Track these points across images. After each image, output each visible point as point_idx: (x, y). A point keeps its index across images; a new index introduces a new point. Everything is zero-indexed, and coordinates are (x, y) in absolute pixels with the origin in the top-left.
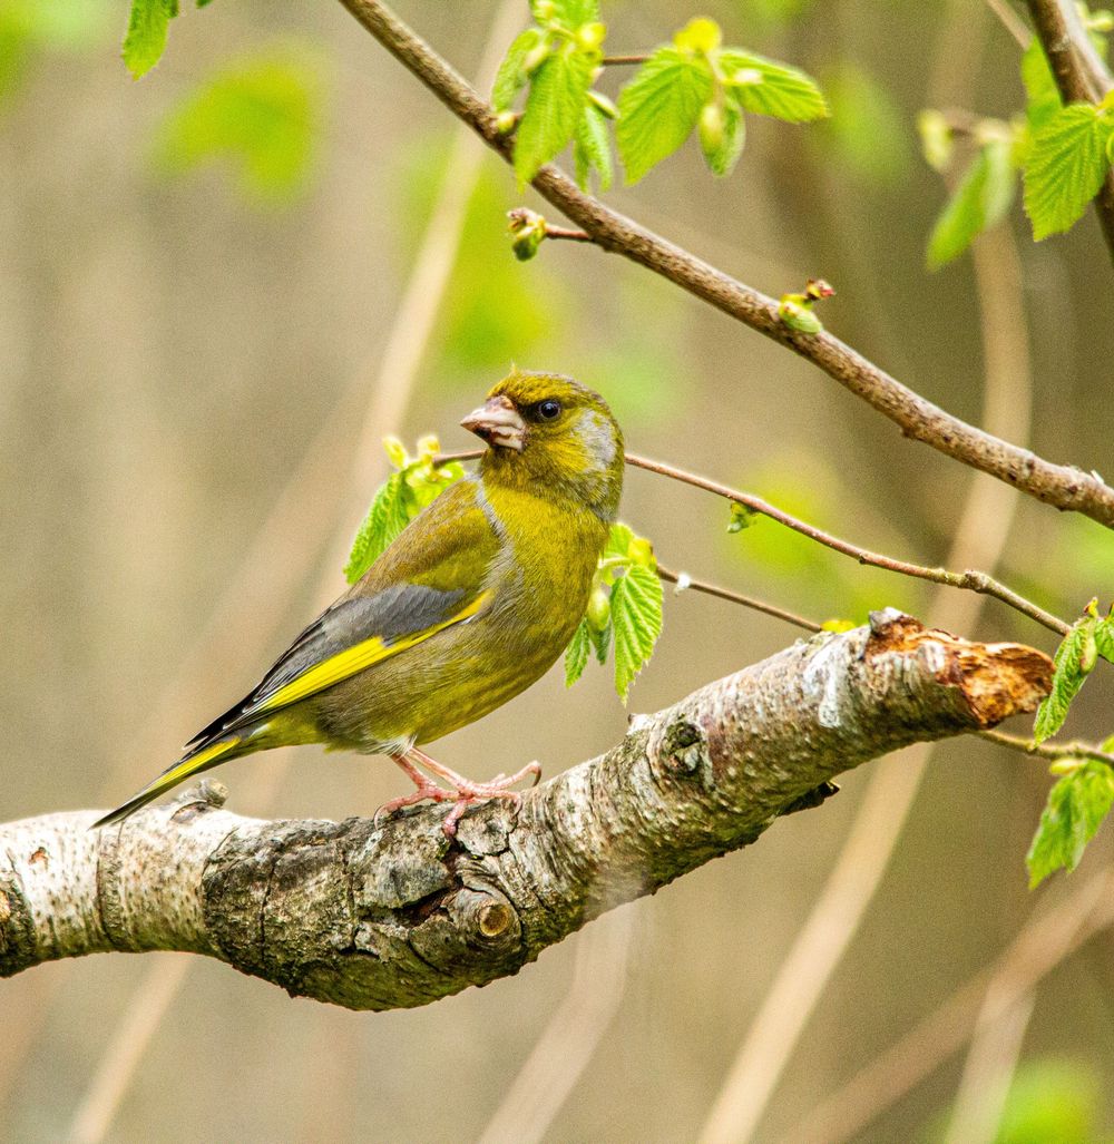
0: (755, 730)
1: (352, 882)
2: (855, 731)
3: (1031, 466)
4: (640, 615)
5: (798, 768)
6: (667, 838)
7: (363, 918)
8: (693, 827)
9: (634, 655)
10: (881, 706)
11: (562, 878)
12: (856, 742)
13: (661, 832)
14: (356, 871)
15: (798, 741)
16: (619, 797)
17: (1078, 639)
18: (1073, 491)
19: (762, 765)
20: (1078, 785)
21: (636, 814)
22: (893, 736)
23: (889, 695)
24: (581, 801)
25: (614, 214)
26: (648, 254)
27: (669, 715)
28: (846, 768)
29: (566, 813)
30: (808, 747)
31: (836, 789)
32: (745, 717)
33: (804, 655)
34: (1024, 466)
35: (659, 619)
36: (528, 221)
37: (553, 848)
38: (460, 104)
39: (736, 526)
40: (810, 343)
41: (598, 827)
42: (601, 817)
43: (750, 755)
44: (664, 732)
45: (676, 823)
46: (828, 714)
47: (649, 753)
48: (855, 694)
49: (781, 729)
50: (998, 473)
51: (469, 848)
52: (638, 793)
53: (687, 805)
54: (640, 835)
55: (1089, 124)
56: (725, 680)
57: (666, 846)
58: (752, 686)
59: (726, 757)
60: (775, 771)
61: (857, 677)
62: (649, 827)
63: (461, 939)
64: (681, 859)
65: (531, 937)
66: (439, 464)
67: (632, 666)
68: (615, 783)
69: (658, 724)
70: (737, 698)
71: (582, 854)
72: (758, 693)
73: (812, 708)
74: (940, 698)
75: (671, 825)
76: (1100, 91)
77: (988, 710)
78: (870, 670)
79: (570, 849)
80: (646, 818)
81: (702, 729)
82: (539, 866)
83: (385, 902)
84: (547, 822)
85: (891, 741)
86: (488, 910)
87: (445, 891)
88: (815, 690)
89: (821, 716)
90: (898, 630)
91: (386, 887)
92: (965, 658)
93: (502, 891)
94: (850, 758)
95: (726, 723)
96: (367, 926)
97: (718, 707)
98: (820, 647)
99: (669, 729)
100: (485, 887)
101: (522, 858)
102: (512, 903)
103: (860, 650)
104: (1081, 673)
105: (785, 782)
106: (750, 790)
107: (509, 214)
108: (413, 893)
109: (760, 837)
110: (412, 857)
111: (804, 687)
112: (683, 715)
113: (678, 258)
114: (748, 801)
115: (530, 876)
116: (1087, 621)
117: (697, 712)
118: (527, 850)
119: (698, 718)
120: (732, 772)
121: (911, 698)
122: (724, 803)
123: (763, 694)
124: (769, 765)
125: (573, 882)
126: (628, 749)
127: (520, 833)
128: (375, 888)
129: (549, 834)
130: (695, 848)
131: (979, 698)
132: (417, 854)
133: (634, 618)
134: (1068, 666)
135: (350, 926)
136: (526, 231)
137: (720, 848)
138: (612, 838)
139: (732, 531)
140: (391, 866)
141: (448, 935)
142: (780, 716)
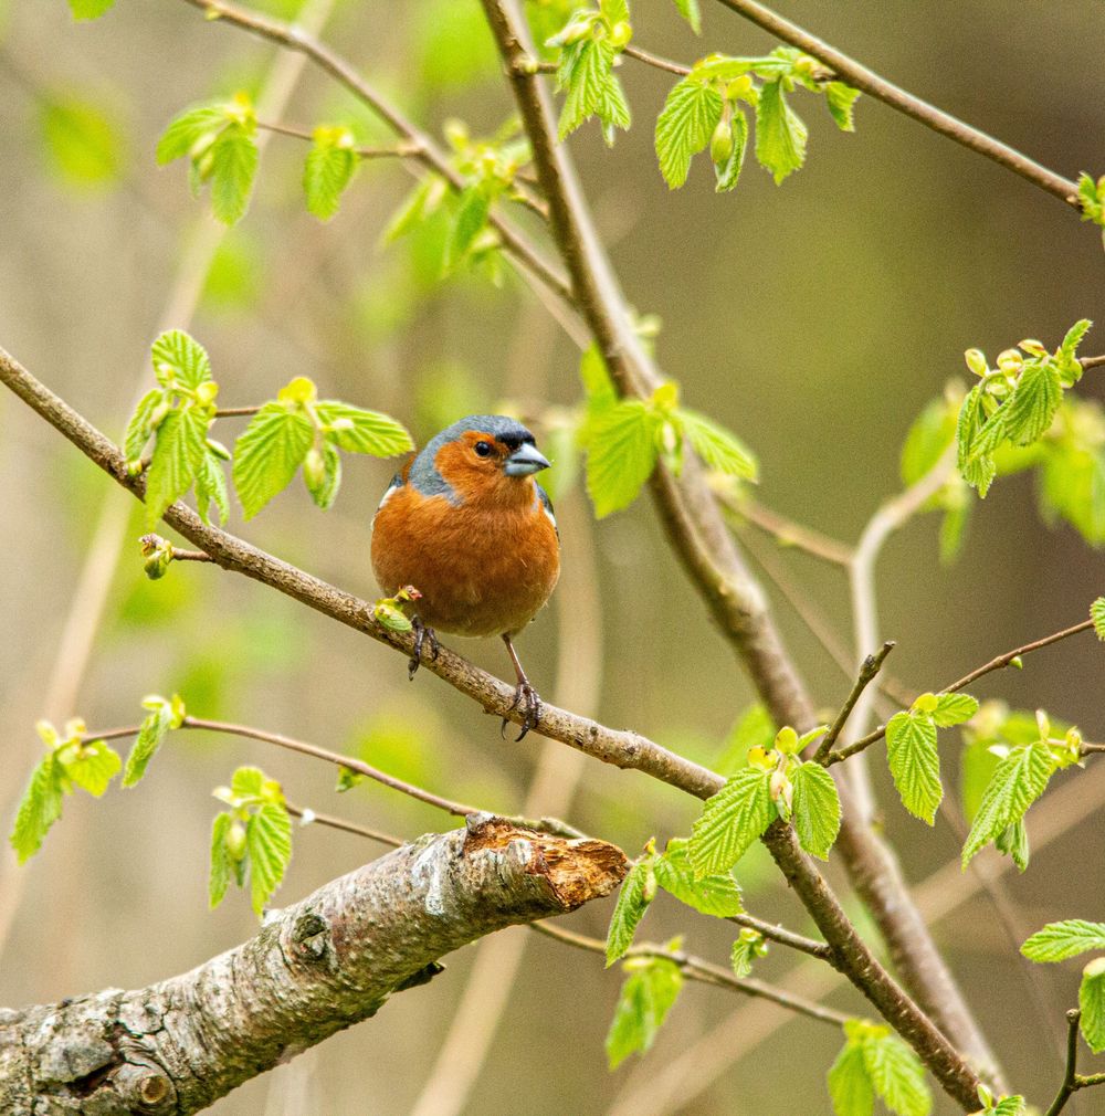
0: (371, 919)
1: (30, 1061)
2: (457, 917)
3: (594, 733)
4: (272, 846)
5: (410, 950)
6: (299, 1014)
7: (41, 1092)
8: (322, 1004)
9: (268, 880)
10: (479, 894)
11: (211, 1052)
12: (458, 927)
13: (294, 1009)
14: (34, 1052)
15: (409, 927)
16: (257, 980)
17: (640, 874)
18: (631, 751)
19: (378, 949)
20: (647, 980)
21: (272, 995)
22: (490, 921)
23: (485, 886)
24: (225, 985)
25: (230, 537)
26: (261, 570)
27: (297, 909)
28: (451, 949)
29: (212, 995)
30: (417, 932)
31: (442, 968)
32: (362, 908)
33: (411, 853)
34: (589, 733)
35: (289, 849)
36: (158, 546)
37: (203, 1027)
38: (95, 451)
39: (343, 787)
40: (403, 638)
41: (240, 1007)
42: (243, 998)
43: (368, 940)
44: (294, 924)
45: (306, 1001)
46: (434, 903)
47: (282, 941)
48: (456, 885)
49: (394, 917)
50: (567, 740)
51: (130, 1029)
52: (273, 976)
53: (315, 986)
54: (276, 1013)
55: (639, 418)
56: (345, 878)
57: (299, 1022)
58: (368, 881)
59: (348, 943)
60: (390, 954)
61: (458, 871)
62: (283, 1005)
63: (126, 1106)
64: (311, 1032)
65: (186, 1103)
66: (85, 744)
67: (266, 889)
68: (253, 969)
69: (289, 917)
70: (356, 892)
71: (227, 1030)
72: (373, 887)
73: (420, 898)
74: (529, 887)
75: (302, 1002)
76: (648, 388)
77: (570, 895)
78: (468, 865)
79: (216, 1027)
80: (280, 998)
81: (326, 920)
82: (190, 1042)
83: (59, 1077)
84: (196, 1004)
85: (488, 925)
86: (148, 1081)
87: (111, 1066)
88: (422, 884)
89: (427, 905)
90: (491, 830)
91: (60, 1064)
92: (550, 852)
93: (159, 1064)
94: (454, 941)
95: (347, 914)
96: (45, 1098)
97: (340, 900)
98: (425, 847)
99: (299, 920)
100: (145, 1061)
101: (176, 1037)
102: (169, 1075)
103: (459, 847)
104: (643, 903)
105: (398, 963)
106: (368, 970)
107: (140, 540)
108: (83, 1070)
109: (378, 1010)
110: (81, 1038)
111: (413, 881)
112: (310, 909)
113: (287, 572)
114: (368, 980)
115: (183, 1051)
116: (647, 858)
117: (321, 905)
118: (180, 1029)
119: (323, 911)
120: (353, 955)
121: (505, 887)
122: (347, 982)
123: (378, 888)
124: (385, 949)
125: (221, 1054)
126: (263, 940)
127: (174, 1014)
128: (51, 1065)
129: (198, 1014)
130: (324, 1022)
131: (562, 885)
132: (86, 1035)
133: (267, 848)
134: (632, 898)
135: (30, 1099)
136: (156, 555)
137: (345, 1021)
138: (252, 1016)
139: (340, 791)
140: (64, 1046)
141: (115, 1104)
142: (392, 906)
